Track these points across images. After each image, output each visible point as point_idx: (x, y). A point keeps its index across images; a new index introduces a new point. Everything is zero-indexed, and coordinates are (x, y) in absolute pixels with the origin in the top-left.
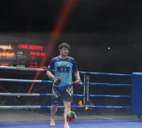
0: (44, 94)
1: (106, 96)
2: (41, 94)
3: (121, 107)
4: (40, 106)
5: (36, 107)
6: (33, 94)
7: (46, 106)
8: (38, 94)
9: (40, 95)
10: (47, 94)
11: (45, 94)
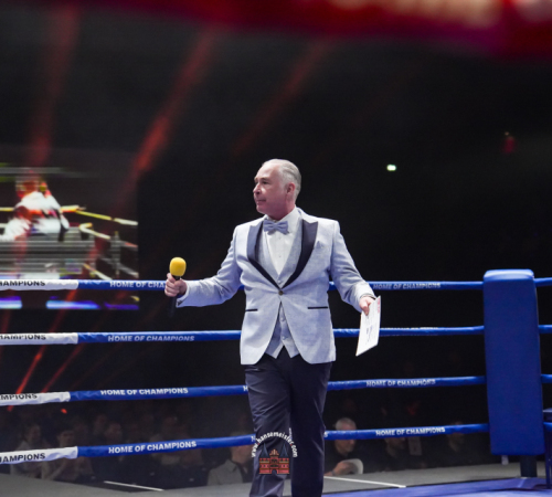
0: (88, 394)
1: (370, 382)
2: (76, 394)
3: (442, 429)
4: (75, 449)
5: (58, 457)
6: (38, 395)
7: (102, 448)
8: (65, 396)
9: (72, 397)
10: (102, 392)
11: (96, 393)
